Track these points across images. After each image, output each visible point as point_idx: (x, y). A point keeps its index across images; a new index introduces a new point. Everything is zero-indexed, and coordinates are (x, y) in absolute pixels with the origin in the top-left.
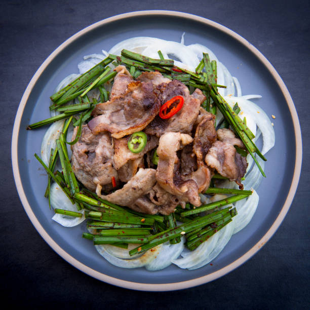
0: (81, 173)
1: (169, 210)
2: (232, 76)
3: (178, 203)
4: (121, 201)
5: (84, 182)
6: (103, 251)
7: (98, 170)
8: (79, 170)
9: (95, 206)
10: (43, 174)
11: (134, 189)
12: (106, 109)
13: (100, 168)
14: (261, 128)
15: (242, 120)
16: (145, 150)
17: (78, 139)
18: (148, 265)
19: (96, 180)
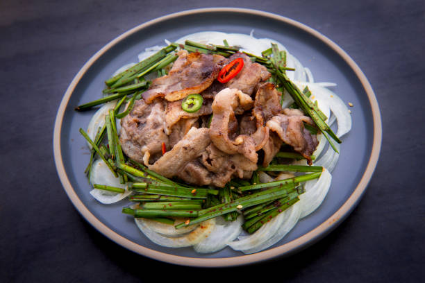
0: (129, 144)
1: (224, 178)
2: (304, 67)
3: (234, 171)
4: (169, 167)
5: (131, 155)
6: (145, 227)
7: (147, 137)
8: (127, 141)
9: (140, 177)
10: (86, 153)
11: (185, 148)
12: (162, 83)
13: (150, 134)
14: (335, 113)
15: (314, 102)
16: (200, 112)
17: (130, 112)
18: (196, 245)
19: (145, 148)
